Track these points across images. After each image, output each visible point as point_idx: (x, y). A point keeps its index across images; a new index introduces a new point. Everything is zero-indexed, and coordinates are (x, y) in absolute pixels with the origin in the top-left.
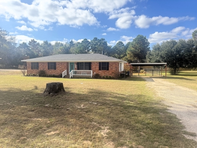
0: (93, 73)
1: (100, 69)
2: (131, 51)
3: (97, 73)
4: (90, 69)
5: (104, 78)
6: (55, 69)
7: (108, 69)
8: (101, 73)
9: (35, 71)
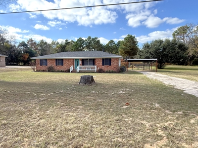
0: (97, 68)
2: (122, 48)
3: (101, 68)
4: (94, 65)
5: (107, 72)
6: (62, 65)
7: (110, 65)
8: (105, 68)
9: (44, 67)
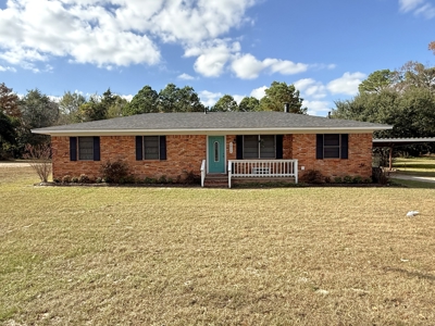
0: (300, 166)
1: (319, 156)
3: (311, 167)
4: (280, 156)
6: (163, 157)
7: (345, 156)
9: (84, 167)
